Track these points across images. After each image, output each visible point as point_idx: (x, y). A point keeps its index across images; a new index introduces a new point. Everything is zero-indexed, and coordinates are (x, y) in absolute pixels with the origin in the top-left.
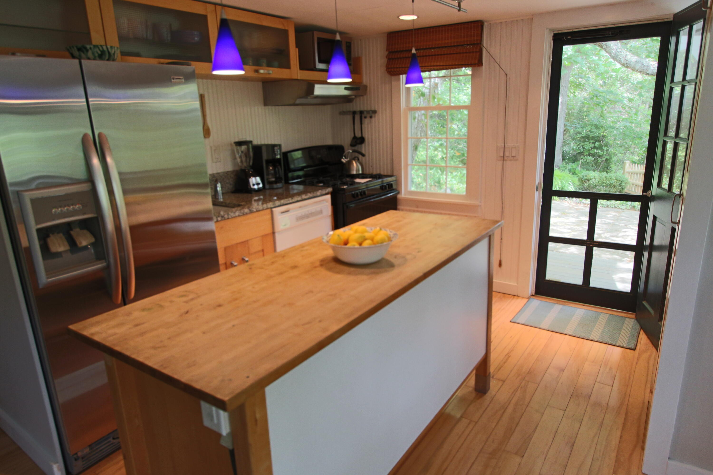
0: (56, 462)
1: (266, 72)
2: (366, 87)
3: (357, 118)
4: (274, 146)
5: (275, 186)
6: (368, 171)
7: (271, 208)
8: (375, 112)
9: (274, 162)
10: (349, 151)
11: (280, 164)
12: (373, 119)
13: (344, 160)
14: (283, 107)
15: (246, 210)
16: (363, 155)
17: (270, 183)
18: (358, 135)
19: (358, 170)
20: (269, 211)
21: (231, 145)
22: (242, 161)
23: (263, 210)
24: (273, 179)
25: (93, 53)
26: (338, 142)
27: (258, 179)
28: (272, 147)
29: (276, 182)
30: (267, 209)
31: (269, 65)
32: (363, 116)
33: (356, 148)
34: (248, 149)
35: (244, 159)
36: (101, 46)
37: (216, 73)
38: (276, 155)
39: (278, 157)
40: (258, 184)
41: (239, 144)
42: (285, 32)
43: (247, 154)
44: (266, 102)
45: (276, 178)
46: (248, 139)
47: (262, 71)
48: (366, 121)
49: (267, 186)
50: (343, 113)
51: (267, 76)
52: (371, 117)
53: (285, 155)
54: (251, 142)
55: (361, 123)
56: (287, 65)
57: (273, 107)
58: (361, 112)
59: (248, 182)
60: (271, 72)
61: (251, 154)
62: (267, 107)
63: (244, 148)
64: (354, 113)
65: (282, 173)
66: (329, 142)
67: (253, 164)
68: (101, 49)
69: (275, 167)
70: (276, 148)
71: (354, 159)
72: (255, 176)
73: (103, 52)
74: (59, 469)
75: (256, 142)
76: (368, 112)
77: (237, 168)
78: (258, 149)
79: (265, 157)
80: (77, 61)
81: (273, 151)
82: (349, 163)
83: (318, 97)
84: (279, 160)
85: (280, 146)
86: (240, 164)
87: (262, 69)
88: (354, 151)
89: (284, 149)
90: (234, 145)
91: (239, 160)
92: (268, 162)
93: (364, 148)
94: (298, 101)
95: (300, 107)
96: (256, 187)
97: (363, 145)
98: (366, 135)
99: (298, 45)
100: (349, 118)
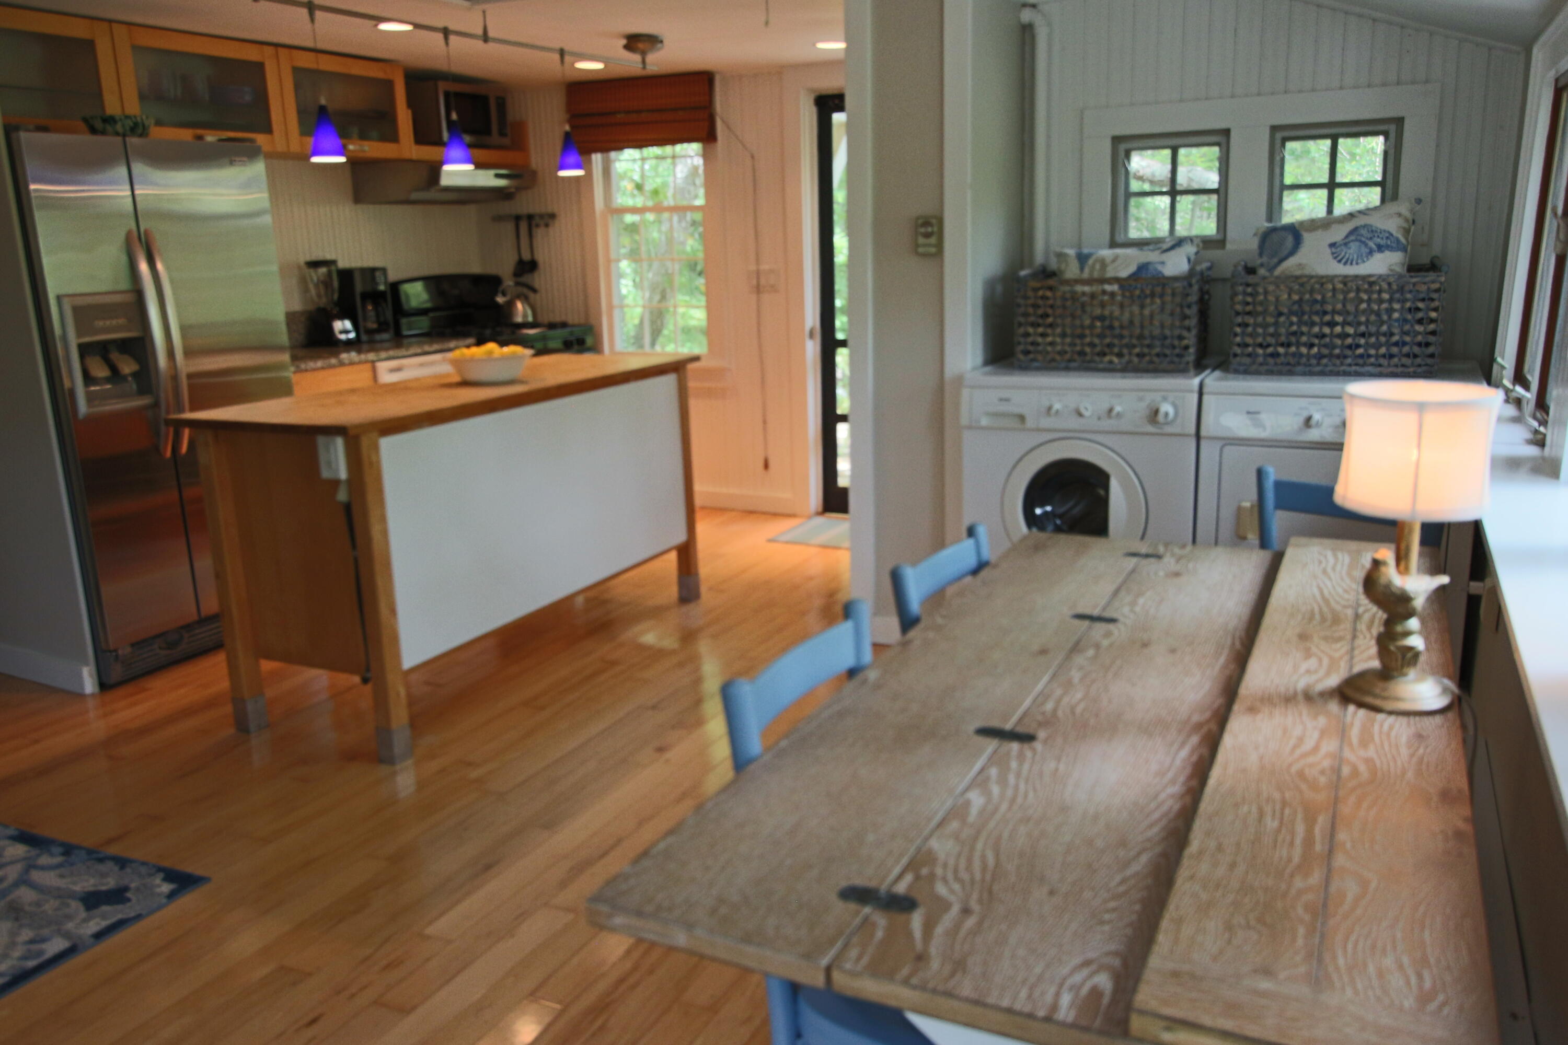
0: (87, 664)
1: (357, 147)
2: (534, 173)
3: (524, 226)
4: (373, 270)
5: (378, 337)
6: (545, 318)
7: (373, 362)
8: (553, 216)
9: (375, 297)
10: (509, 282)
11: (385, 300)
12: (551, 230)
13: (500, 299)
14: (387, 206)
15: (333, 361)
16: (534, 291)
17: (370, 332)
18: (526, 256)
19: (525, 316)
20: (369, 366)
21: (299, 267)
22: (319, 296)
23: (360, 363)
24: (375, 326)
25: (123, 126)
26: (491, 270)
27: (348, 324)
28: (370, 273)
29: (378, 331)
30: (366, 362)
31: (363, 137)
32: (534, 223)
33: (524, 279)
34: (329, 274)
35: (322, 291)
36: (135, 117)
37: (316, 159)
38: (377, 284)
39: (382, 287)
40: (346, 332)
41: (314, 264)
42: (389, 85)
43: (326, 283)
44: (358, 198)
45: (380, 324)
46: (329, 257)
47: (351, 147)
48: (539, 233)
49: (364, 337)
50: (498, 219)
51: (361, 155)
52: (547, 225)
53: (395, 287)
54: (333, 262)
55: (531, 236)
56: (392, 136)
57: (371, 207)
58: (530, 217)
59: (331, 329)
60: (366, 148)
61: (336, 284)
62: (360, 207)
63: (323, 270)
64: (518, 218)
65: (389, 314)
66: (475, 268)
67: (339, 298)
68: (134, 119)
69: (376, 305)
70: (378, 274)
71: (519, 297)
72: (342, 318)
73: (136, 125)
74: (91, 675)
75: (343, 264)
76: (542, 216)
77: (310, 307)
78: (346, 276)
79: (359, 287)
80: (120, 139)
81: (373, 278)
82: (510, 304)
83: (448, 189)
84: (382, 294)
85: (384, 270)
86: (315, 298)
87: (352, 143)
88: (518, 284)
89: (393, 276)
90: (304, 267)
91: (313, 291)
92: (365, 296)
93: (537, 279)
94: (415, 196)
95: (418, 208)
96: (343, 337)
97: (536, 275)
98: (540, 257)
99: (410, 104)
100: (510, 227)
